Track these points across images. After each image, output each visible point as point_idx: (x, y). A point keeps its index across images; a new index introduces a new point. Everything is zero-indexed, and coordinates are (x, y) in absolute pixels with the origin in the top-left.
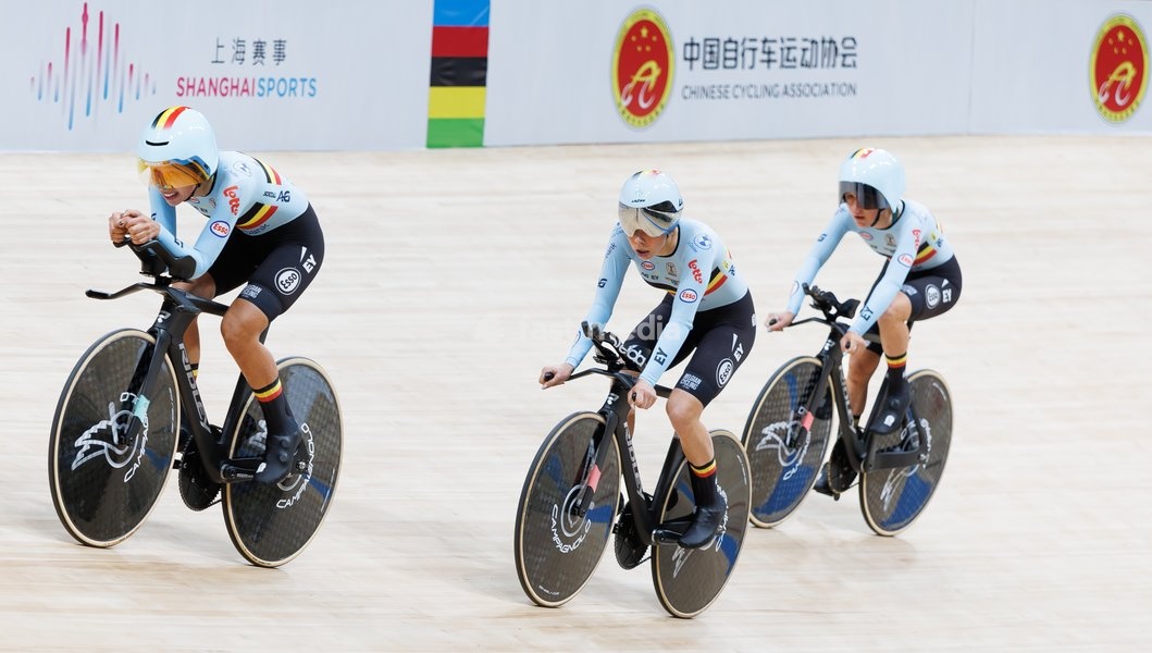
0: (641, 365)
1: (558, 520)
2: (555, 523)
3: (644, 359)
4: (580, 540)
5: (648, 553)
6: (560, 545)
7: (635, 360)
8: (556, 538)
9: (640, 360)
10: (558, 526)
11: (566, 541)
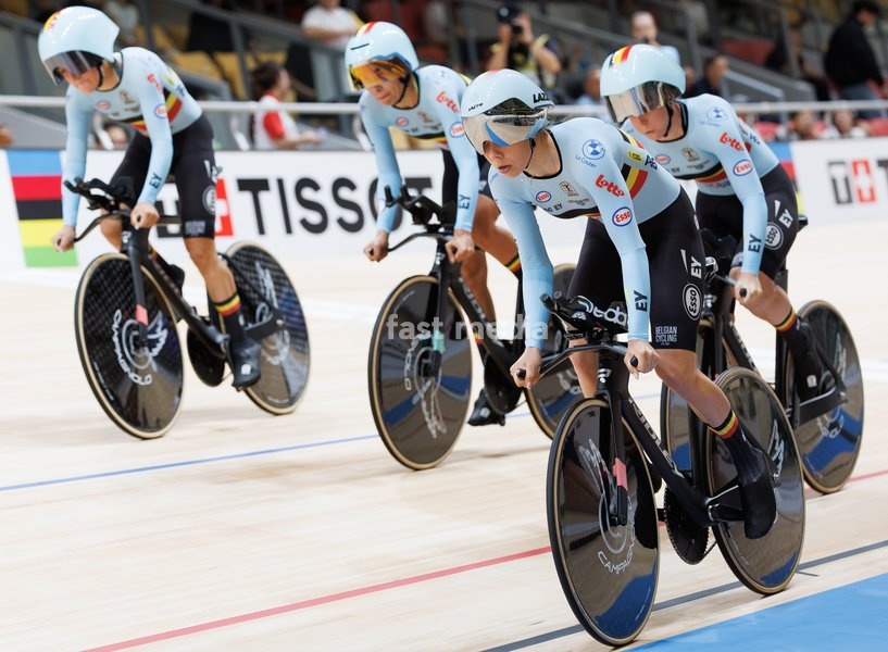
0: (623, 324)
3: (625, 315)
5: (711, 539)
9: (621, 318)
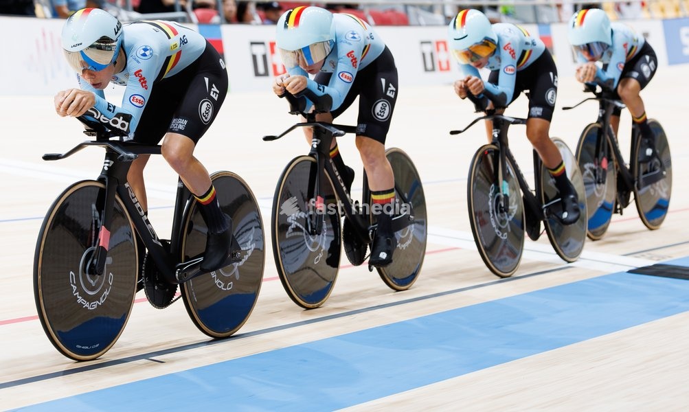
0: (124, 129)
1: (78, 284)
2: (75, 288)
4: (106, 293)
6: (86, 305)
7: (118, 126)
8: (80, 300)
10: (80, 289)
11: (90, 299)
